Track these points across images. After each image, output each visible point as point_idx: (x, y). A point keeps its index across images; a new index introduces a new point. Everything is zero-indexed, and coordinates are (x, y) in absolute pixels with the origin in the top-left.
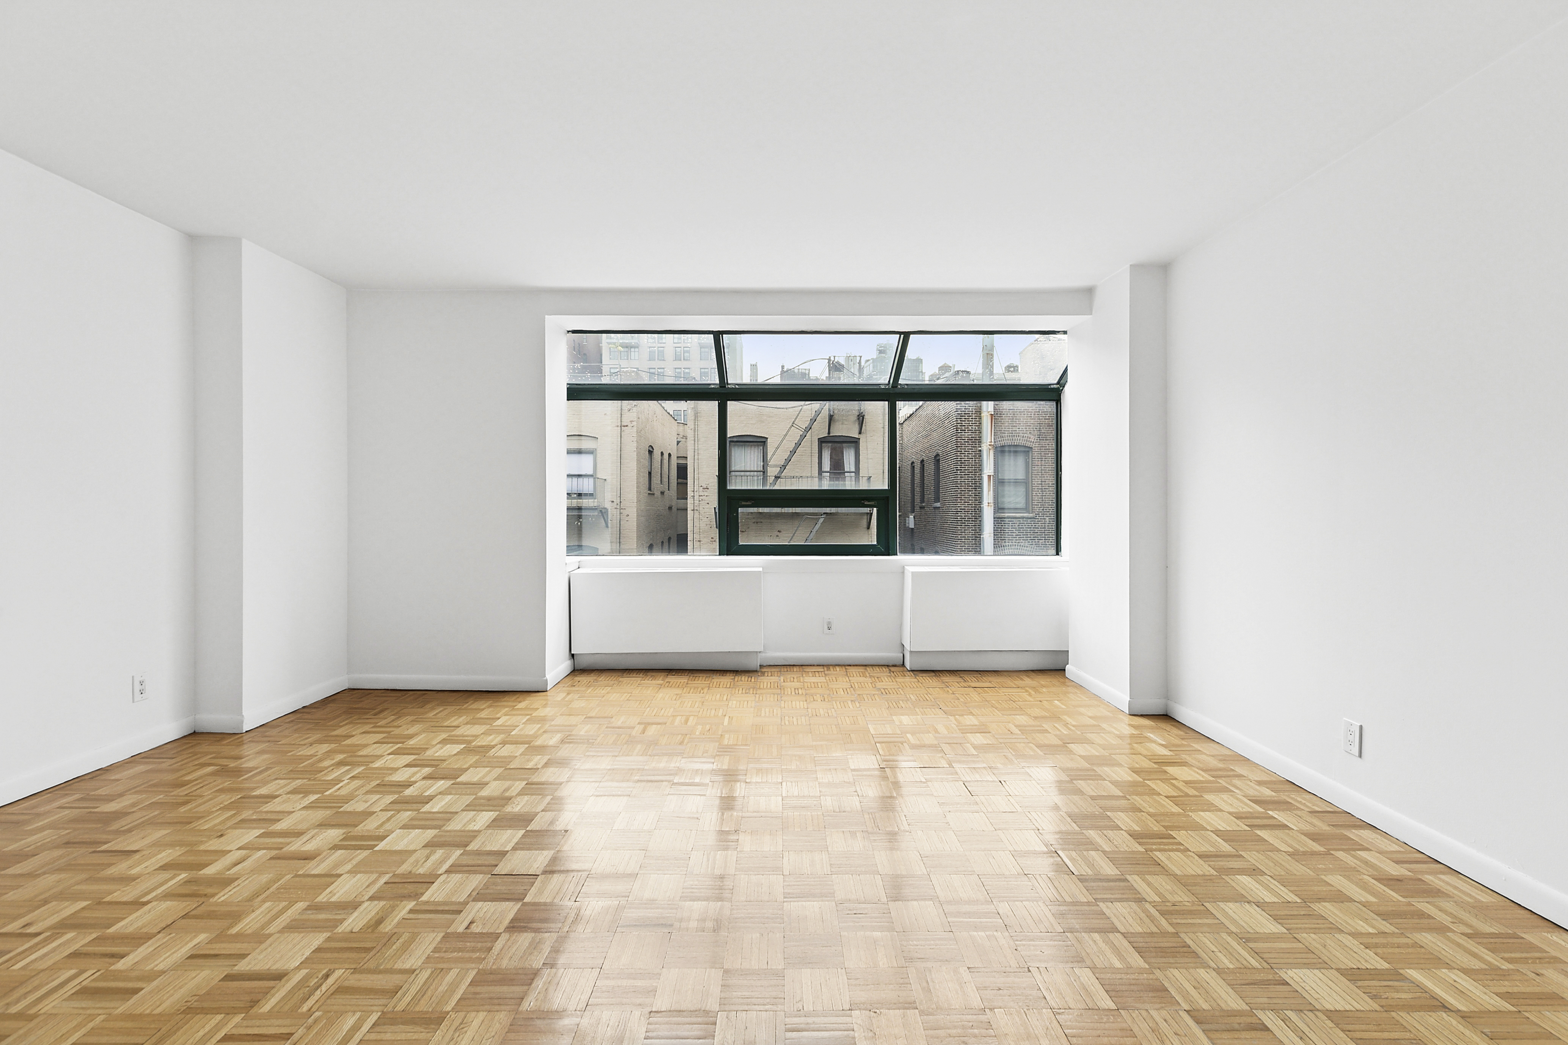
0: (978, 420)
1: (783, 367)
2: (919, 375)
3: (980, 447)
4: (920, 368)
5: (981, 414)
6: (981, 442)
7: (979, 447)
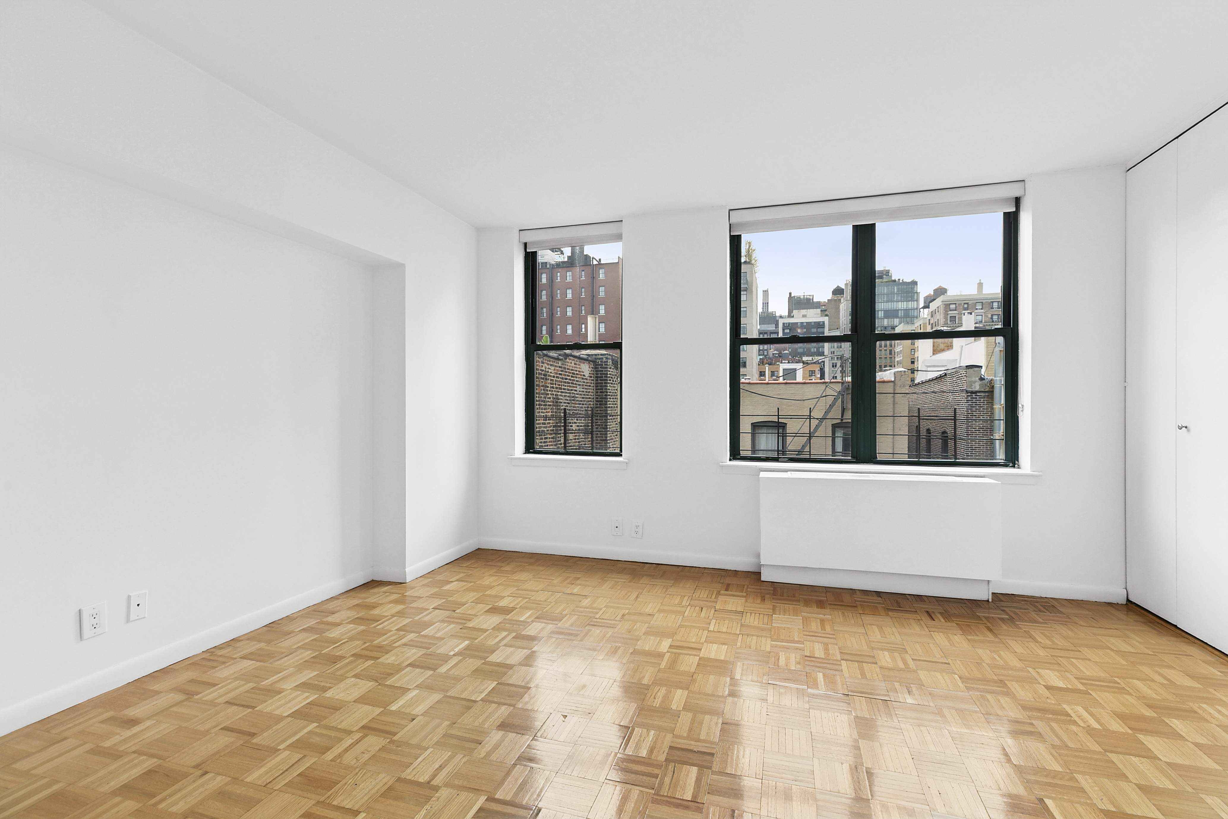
0: (989, 410)
1: (790, 294)
2: (914, 295)
3: (992, 435)
4: (915, 289)
5: (993, 405)
6: (993, 430)
7: (990, 435)
